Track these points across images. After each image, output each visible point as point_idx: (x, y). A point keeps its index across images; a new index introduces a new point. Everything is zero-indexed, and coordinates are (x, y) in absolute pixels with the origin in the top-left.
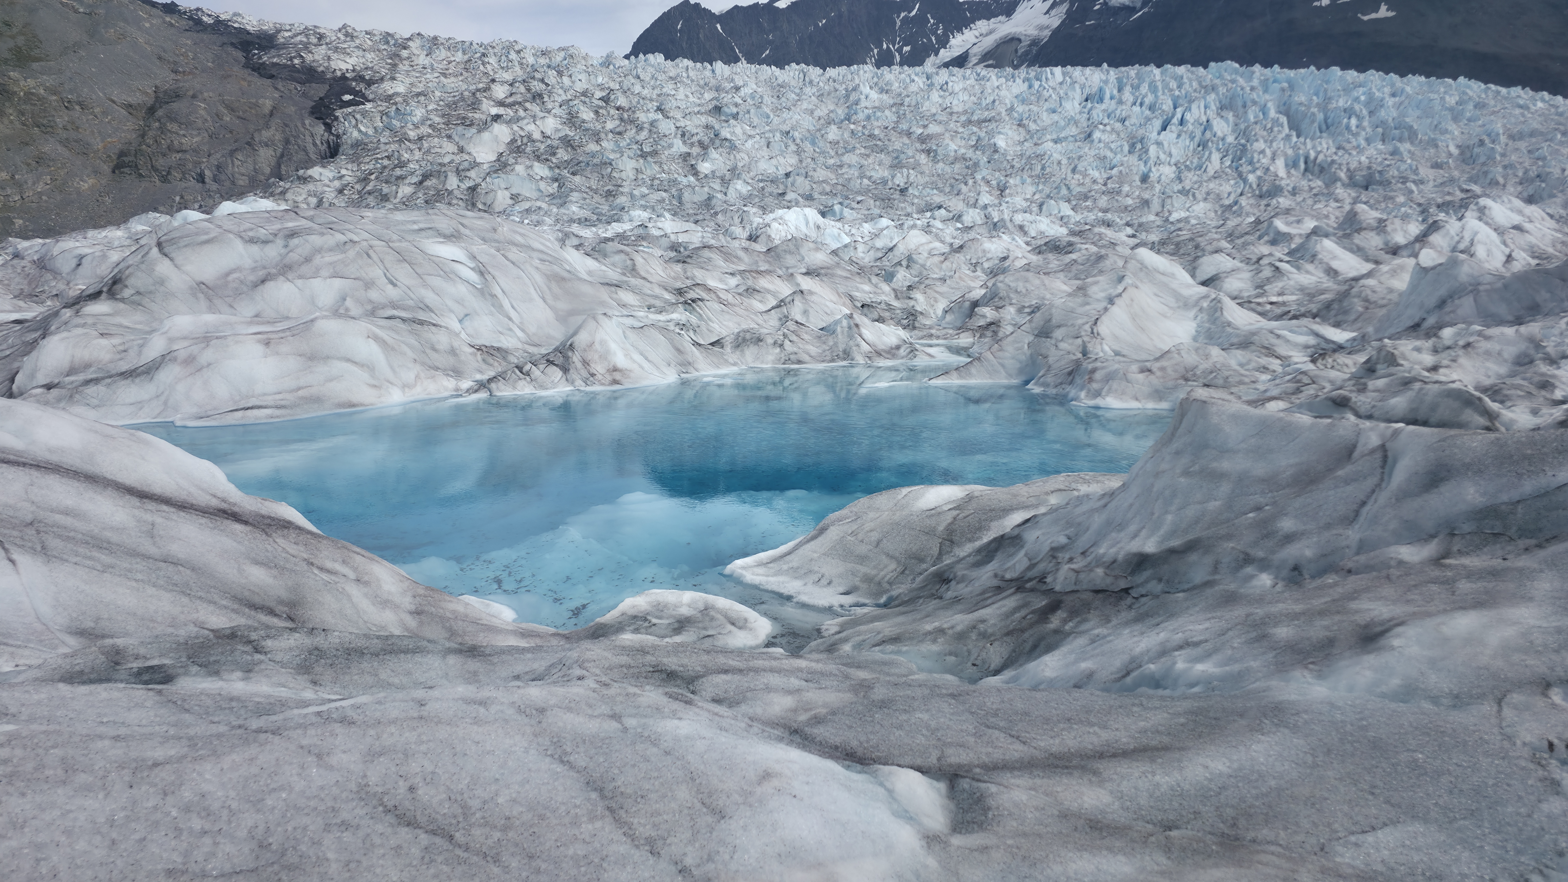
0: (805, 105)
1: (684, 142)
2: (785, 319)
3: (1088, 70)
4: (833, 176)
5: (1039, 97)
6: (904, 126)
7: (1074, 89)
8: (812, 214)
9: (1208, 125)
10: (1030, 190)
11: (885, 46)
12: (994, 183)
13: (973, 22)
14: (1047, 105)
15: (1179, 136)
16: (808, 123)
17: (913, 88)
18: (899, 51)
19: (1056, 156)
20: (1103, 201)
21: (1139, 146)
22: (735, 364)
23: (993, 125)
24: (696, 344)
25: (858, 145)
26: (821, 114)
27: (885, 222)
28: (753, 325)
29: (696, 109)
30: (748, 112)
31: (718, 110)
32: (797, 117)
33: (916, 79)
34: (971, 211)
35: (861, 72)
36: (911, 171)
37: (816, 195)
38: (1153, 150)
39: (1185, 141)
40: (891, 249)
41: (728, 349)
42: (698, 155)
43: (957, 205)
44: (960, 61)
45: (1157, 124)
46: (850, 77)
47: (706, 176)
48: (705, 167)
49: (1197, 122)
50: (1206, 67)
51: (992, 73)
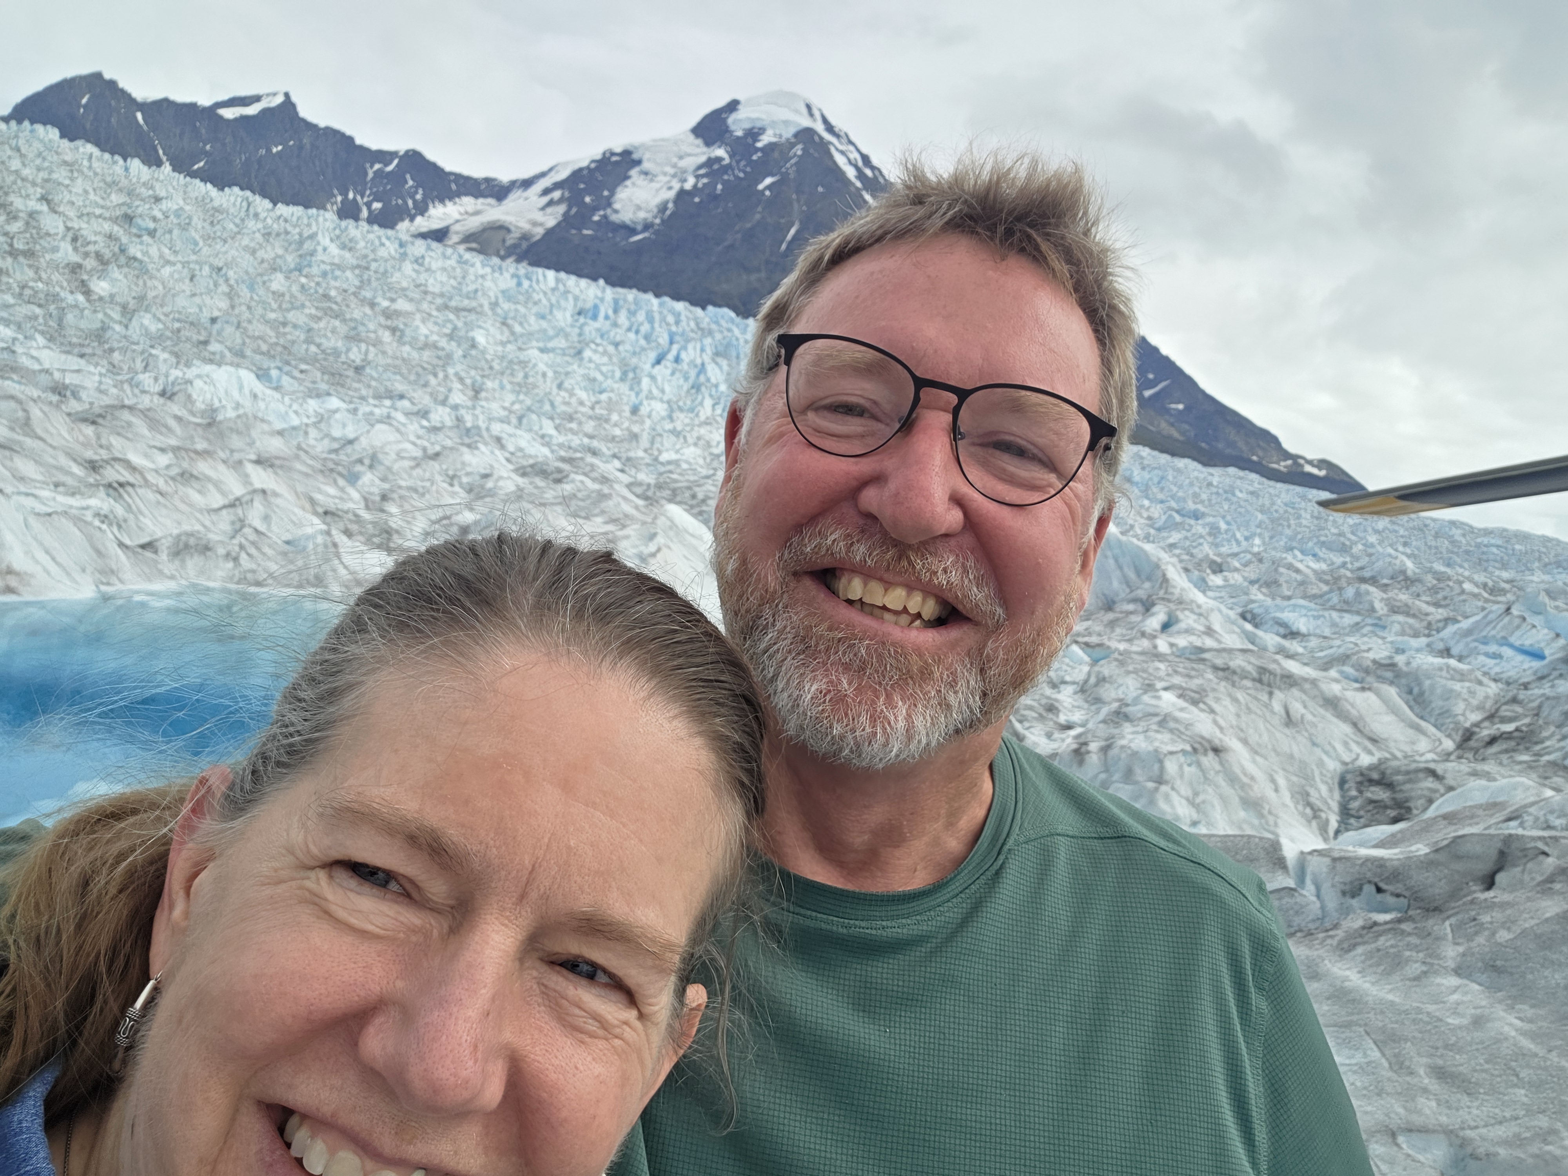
0: (246, 241)
1: (75, 249)
2: (240, 525)
3: (584, 282)
4: (272, 334)
5: (529, 298)
6: (367, 294)
7: (567, 299)
8: (248, 377)
9: (702, 369)
10: (510, 397)
11: (351, 195)
12: (468, 381)
13: (459, 196)
14: (535, 310)
15: (673, 374)
16: (246, 262)
17: (382, 253)
18: (369, 205)
19: (542, 367)
20: (589, 426)
21: (631, 375)
22: (172, 577)
23: (472, 317)
24: (121, 545)
25: (307, 303)
26: (266, 256)
27: (334, 402)
28: (197, 527)
29: (98, 211)
30: (170, 232)
31: (129, 219)
32: (233, 252)
33: (387, 243)
34: (440, 409)
35: (321, 219)
36: (371, 348)
37: (248, 353)
38: (645, 382)
39: (678, 379)
40: (351, 442)
41: (164, 556)
42: (93, 269)
43: (424, 400)
44: (439, 235)
45: (652, 356)
46: (305, 221)
47: (101, 299)
48: (101, 287)
49: (692, 363)
50: (704, 308)
51: (476, 259)
